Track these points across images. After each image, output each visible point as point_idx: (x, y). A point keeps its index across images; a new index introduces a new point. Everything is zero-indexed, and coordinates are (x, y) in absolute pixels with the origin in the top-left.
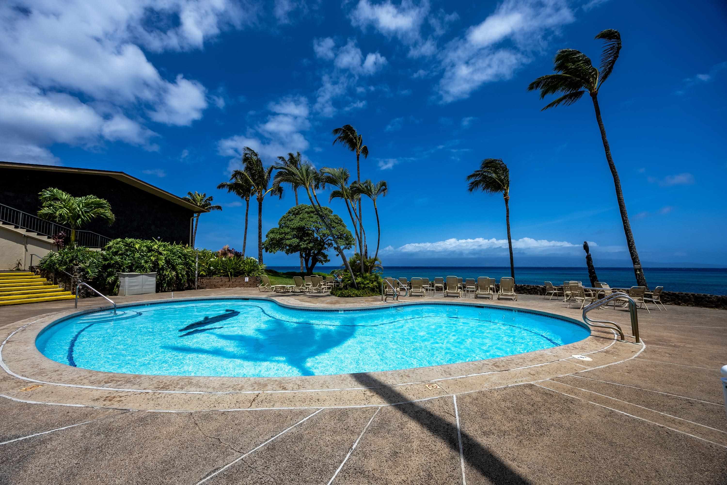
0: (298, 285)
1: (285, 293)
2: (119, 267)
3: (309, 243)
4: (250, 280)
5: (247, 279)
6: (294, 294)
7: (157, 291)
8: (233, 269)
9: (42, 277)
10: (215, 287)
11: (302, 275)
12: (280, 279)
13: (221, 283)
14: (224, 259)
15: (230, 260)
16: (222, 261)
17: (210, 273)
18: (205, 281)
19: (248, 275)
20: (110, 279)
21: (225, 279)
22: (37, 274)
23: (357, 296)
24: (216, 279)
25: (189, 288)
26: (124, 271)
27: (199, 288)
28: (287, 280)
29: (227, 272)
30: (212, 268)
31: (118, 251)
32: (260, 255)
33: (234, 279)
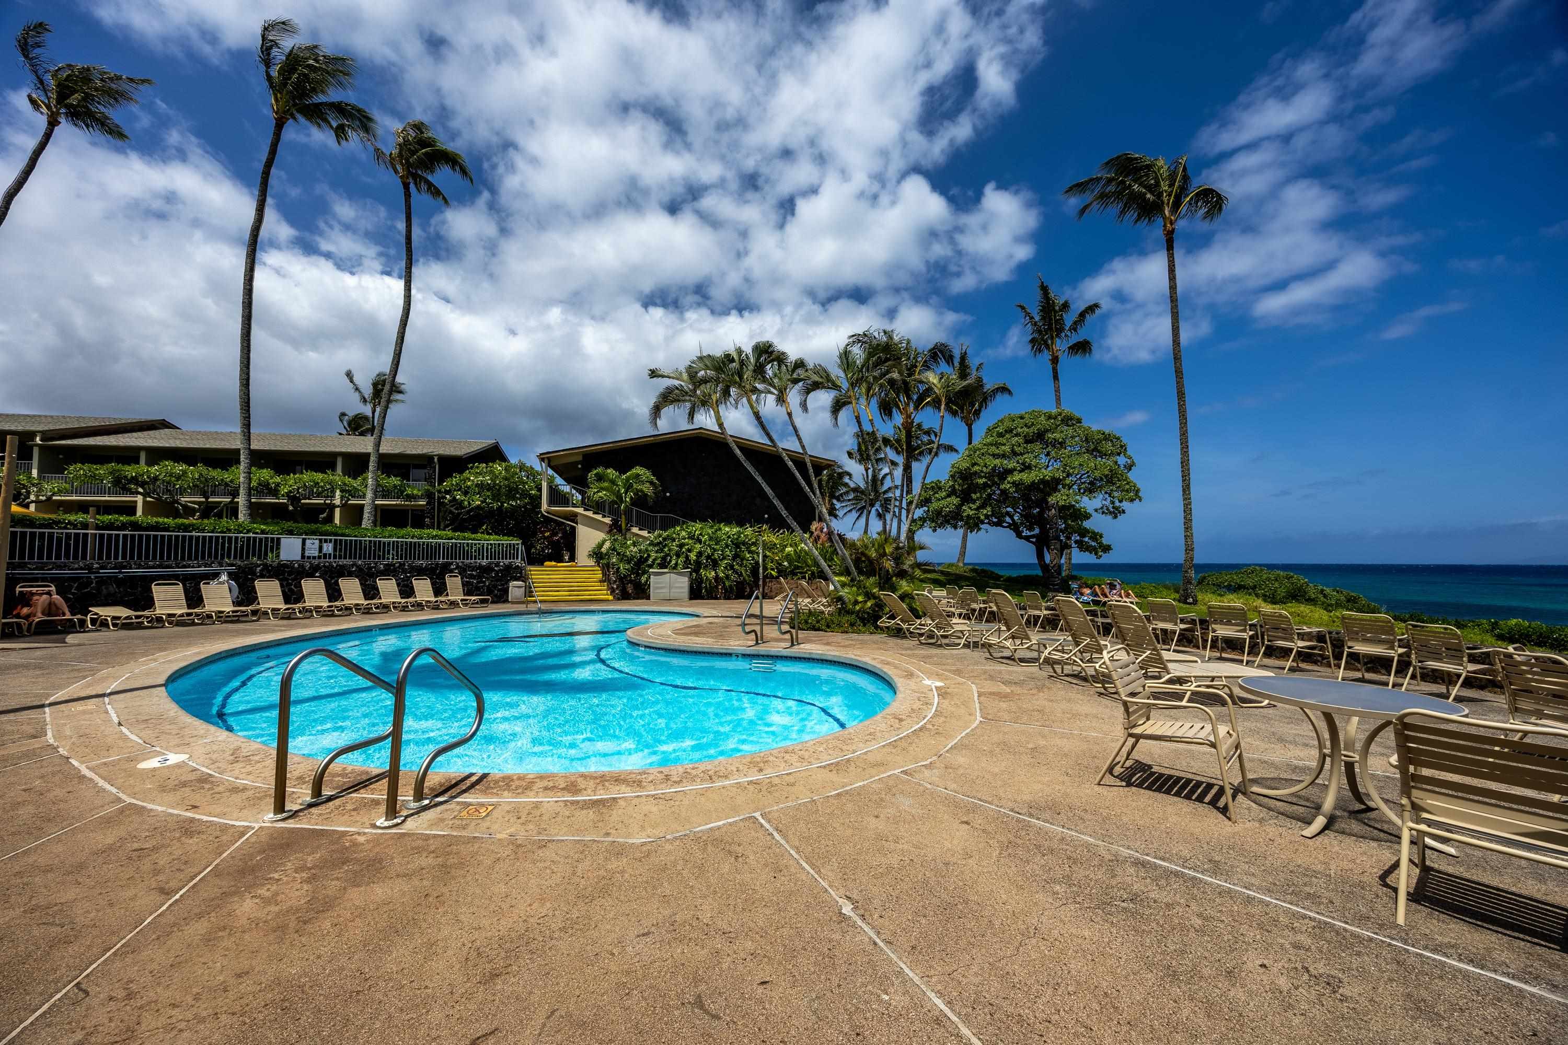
7: (691, 599)
30: (786, 563)
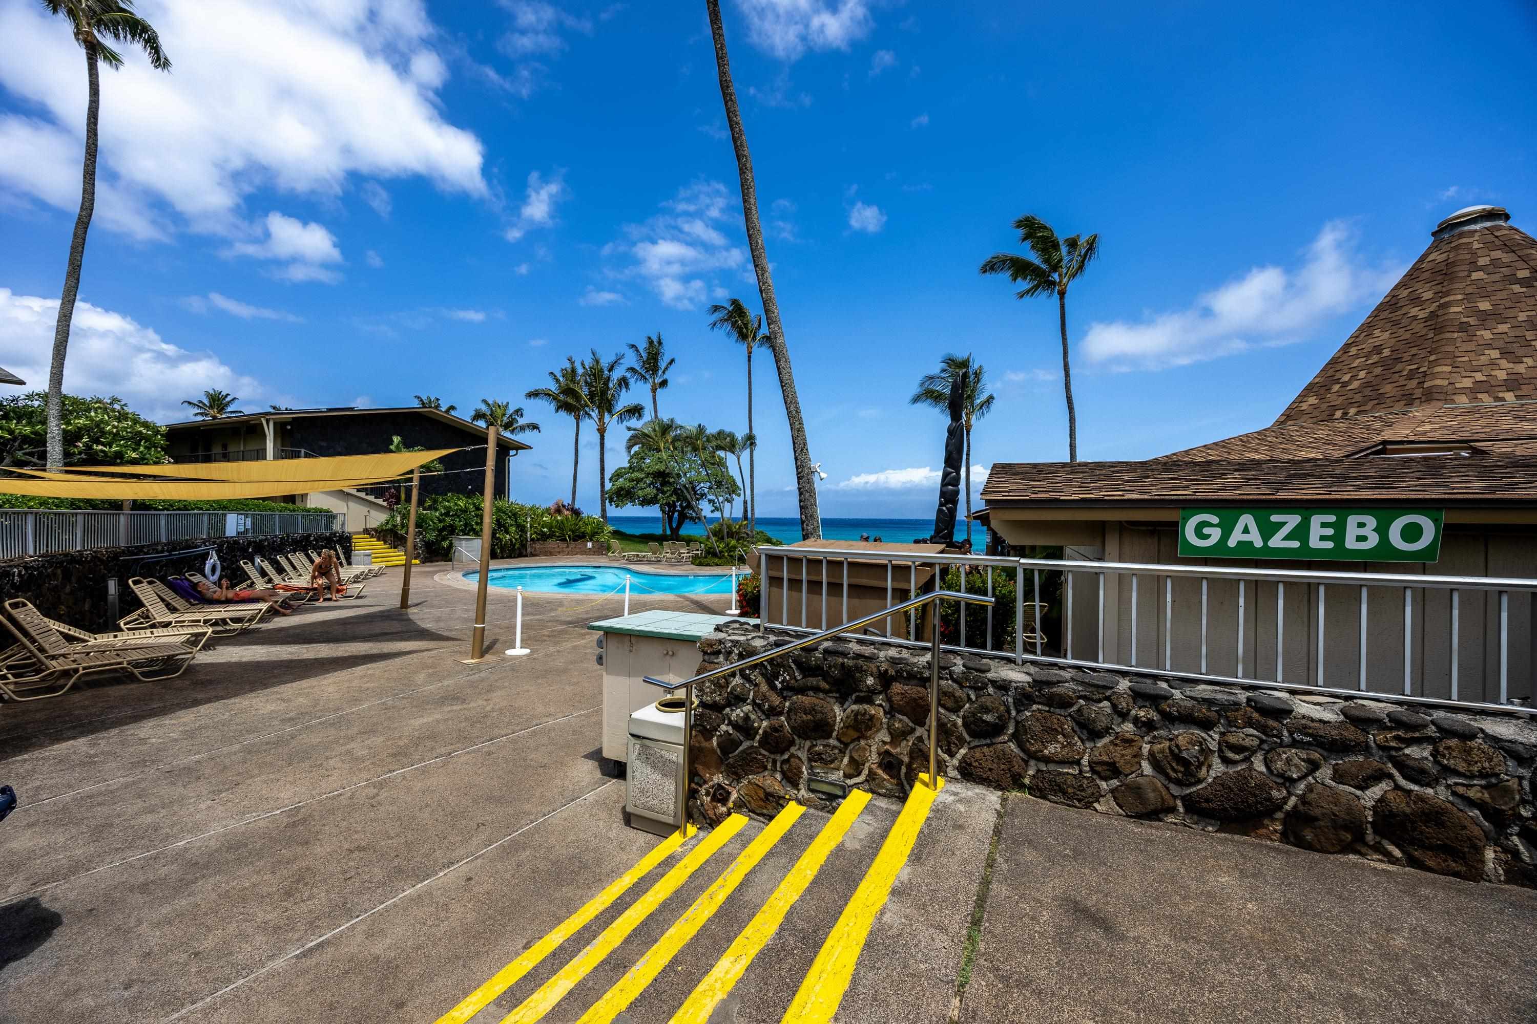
0: (654, 553)
1: (639, 560)
2: (452, 530)
3: (671, 495)
4: (593, 546)
5: (590, 545)
6: (649, 562)
8: (573, 532)
9: (378, 540)
10: (551, 554)
11: (661, 539)
12: (632, 546)
13: (557, 550)
14: (559, 518)
15: (567, 519)
16: (557, 521)
17: (544, 537)
18: (537, 546)
19: (591, 540)
20: (445, 544)
21: (563, 545)
22: (372, 537)
23: (717, 565)
24: (551, 544)
25: (521, 555)
26: (458, 535)
27: (532, 555)
28: (641, 546)
29: (564, 535)
30: (545, 529)
31: (449, 512)
32: (604, 510)
33: (573, 544)
